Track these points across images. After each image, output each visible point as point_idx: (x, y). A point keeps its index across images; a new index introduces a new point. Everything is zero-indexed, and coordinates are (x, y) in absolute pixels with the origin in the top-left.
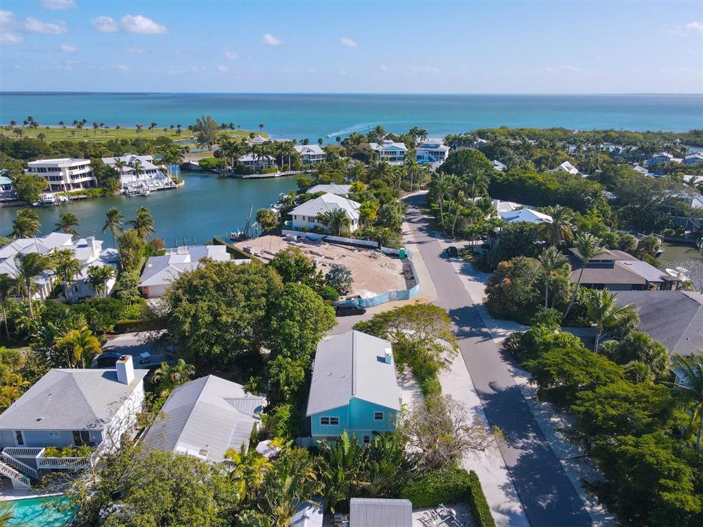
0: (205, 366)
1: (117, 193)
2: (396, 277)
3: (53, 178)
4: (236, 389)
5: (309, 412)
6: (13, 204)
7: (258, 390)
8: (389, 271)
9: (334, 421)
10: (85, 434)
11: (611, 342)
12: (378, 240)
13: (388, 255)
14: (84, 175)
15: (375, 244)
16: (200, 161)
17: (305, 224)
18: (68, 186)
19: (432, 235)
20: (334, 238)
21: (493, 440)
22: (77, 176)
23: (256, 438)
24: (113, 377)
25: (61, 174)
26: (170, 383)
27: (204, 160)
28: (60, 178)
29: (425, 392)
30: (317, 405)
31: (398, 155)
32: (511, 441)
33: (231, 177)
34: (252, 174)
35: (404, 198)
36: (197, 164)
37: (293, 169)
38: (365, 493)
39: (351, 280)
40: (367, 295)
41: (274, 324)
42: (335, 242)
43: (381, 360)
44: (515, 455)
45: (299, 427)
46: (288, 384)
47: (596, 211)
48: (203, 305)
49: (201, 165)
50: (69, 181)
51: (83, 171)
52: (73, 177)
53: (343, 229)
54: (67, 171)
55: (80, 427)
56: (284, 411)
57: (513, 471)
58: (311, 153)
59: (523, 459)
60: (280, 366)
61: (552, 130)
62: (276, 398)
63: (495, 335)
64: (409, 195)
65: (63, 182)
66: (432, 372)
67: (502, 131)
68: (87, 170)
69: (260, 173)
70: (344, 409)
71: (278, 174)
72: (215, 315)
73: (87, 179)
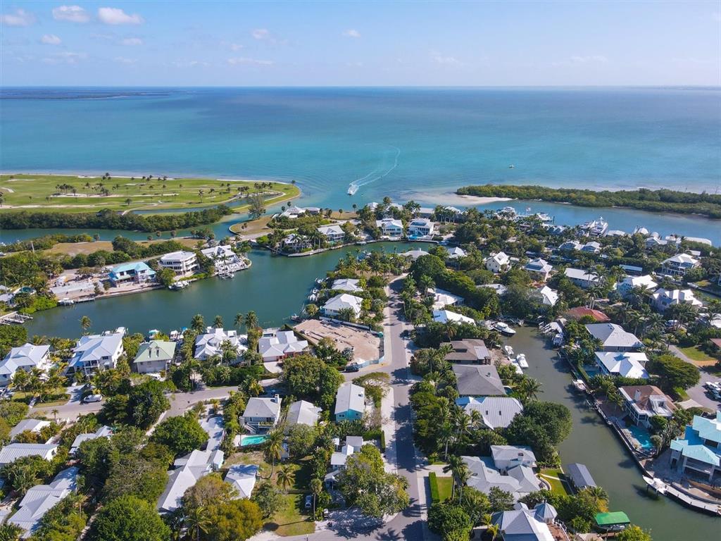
0: (300, 397)
1: (213, 275)
2: (375, 350)
3: (176, 268)
4: (311, 405)
5: (335, 413)
6: (158, 287)
7: (319, 406)
8: (373, 345)
9: (343, 416)
10: (270, 418)
11: (441, 389)
12: (369, 326)
13: (374, 334)
14: (192, 264)
15: (368, 328)
16: (257, 239)
17: (332, 313)
18: (184, 272)
19: (399, 319)
20: (347, 323)
21: (394, 422)
22: (189, 265)
23: (320, 421)
24: (273, 401)
25: (181, 265)
26: (289, 403)
27: (259, 238)
28: (180, 268)
29: (376, 407)
30: (338, 411)
31: (396, 231)
32: (399, 423)
33: (281, 255)
34: (294, 252)
35: (392, 282)
36: (255, 241)
37: (322, 247)
38: (351, 435)
39: (353, 354)
40: (361, 361)
41: (323, 383)
42: (347, 325)
43: (360, 395)
44: (399, 427)
45: (332, 417)
46: (328, 403)
47: (489, 305)
48: (299, 376)
49: (258, 242)
50: (185, 269)
51: (192, 262)
52: (187, 266)
53: (351, 319)
54: (184, 263)
55: (270, 416)
56: (327, 413)
57: (397, 432)
58: (334, 233)
59: (401, 428)
60: (324, 397)
61: (527, 188)
62: (324, 408)
63: (410, 383)
64: (396, 279)
65: (182, 270)
66: (379, 399)
67: (487, 189)
68: (194, 260)
69: (300, 252)
70: (345, 412)
71: (312, 252)
72: (303, 380)
73: (195, 265)
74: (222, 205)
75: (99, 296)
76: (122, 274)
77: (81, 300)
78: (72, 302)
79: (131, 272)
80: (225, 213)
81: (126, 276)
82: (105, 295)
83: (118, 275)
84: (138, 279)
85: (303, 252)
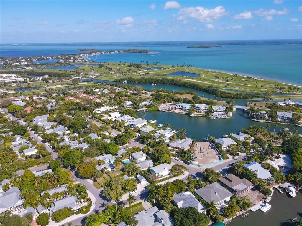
6: (187, 114)
14: (206, 110)
15: (222, 155)
18: (201, 112)
20: (217, 149)
22: (204, 110)
28: (199, 110)
34: (254, 118)
49: (247, 110)
50: (201, 111)
51: (206, 109)
52: (202, 110)
54: (201, 109)
65: (199, 111)
68: (207, 109)
69: (257, 119)
74: (258, 93)
75: (169, 111)
76: (180, 106)
77: (165, 111)
78: (161, 110)
79: (182, 106)
80: (257, 97)
81: (181, 107)
82: (171, 111)
83: (178, 106)
84: (183, 109)
85: (259, 120)
